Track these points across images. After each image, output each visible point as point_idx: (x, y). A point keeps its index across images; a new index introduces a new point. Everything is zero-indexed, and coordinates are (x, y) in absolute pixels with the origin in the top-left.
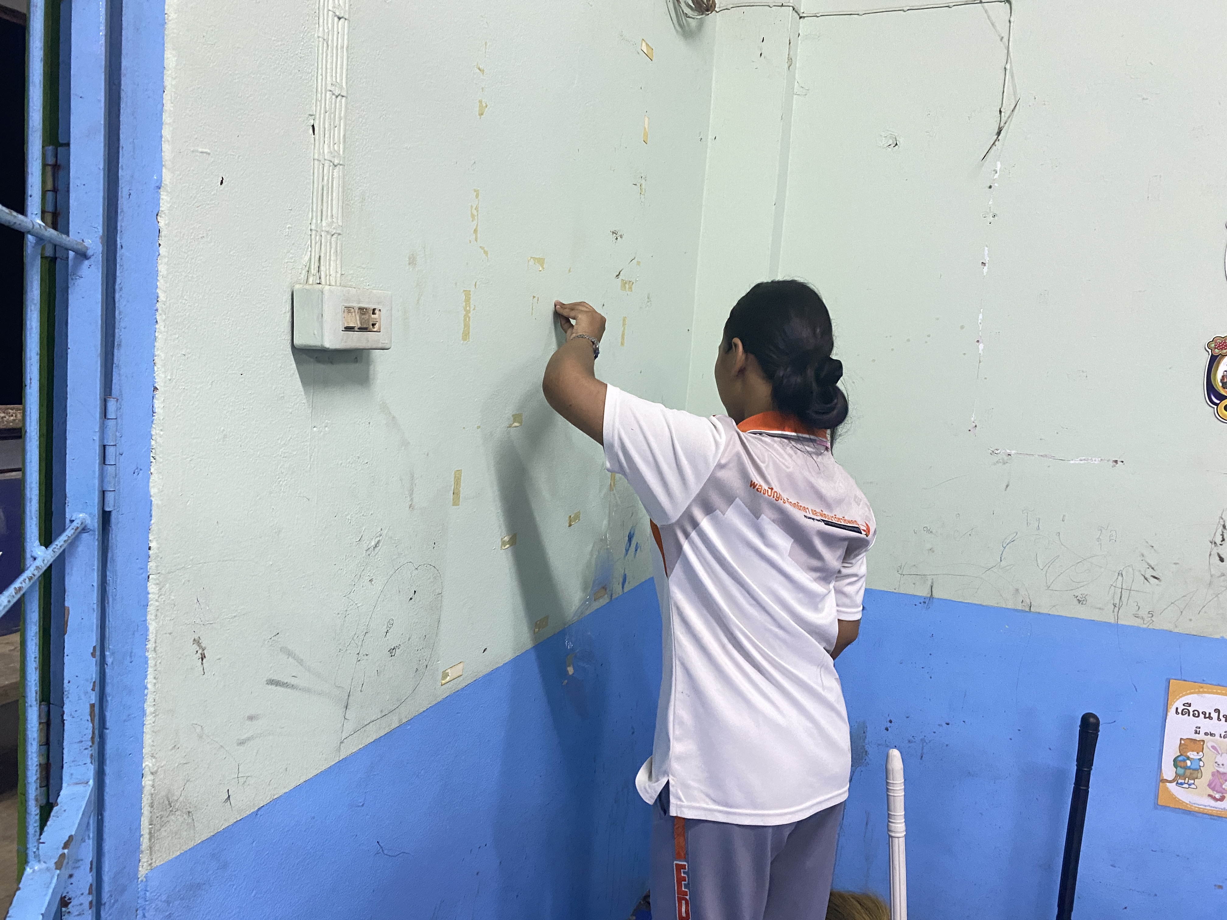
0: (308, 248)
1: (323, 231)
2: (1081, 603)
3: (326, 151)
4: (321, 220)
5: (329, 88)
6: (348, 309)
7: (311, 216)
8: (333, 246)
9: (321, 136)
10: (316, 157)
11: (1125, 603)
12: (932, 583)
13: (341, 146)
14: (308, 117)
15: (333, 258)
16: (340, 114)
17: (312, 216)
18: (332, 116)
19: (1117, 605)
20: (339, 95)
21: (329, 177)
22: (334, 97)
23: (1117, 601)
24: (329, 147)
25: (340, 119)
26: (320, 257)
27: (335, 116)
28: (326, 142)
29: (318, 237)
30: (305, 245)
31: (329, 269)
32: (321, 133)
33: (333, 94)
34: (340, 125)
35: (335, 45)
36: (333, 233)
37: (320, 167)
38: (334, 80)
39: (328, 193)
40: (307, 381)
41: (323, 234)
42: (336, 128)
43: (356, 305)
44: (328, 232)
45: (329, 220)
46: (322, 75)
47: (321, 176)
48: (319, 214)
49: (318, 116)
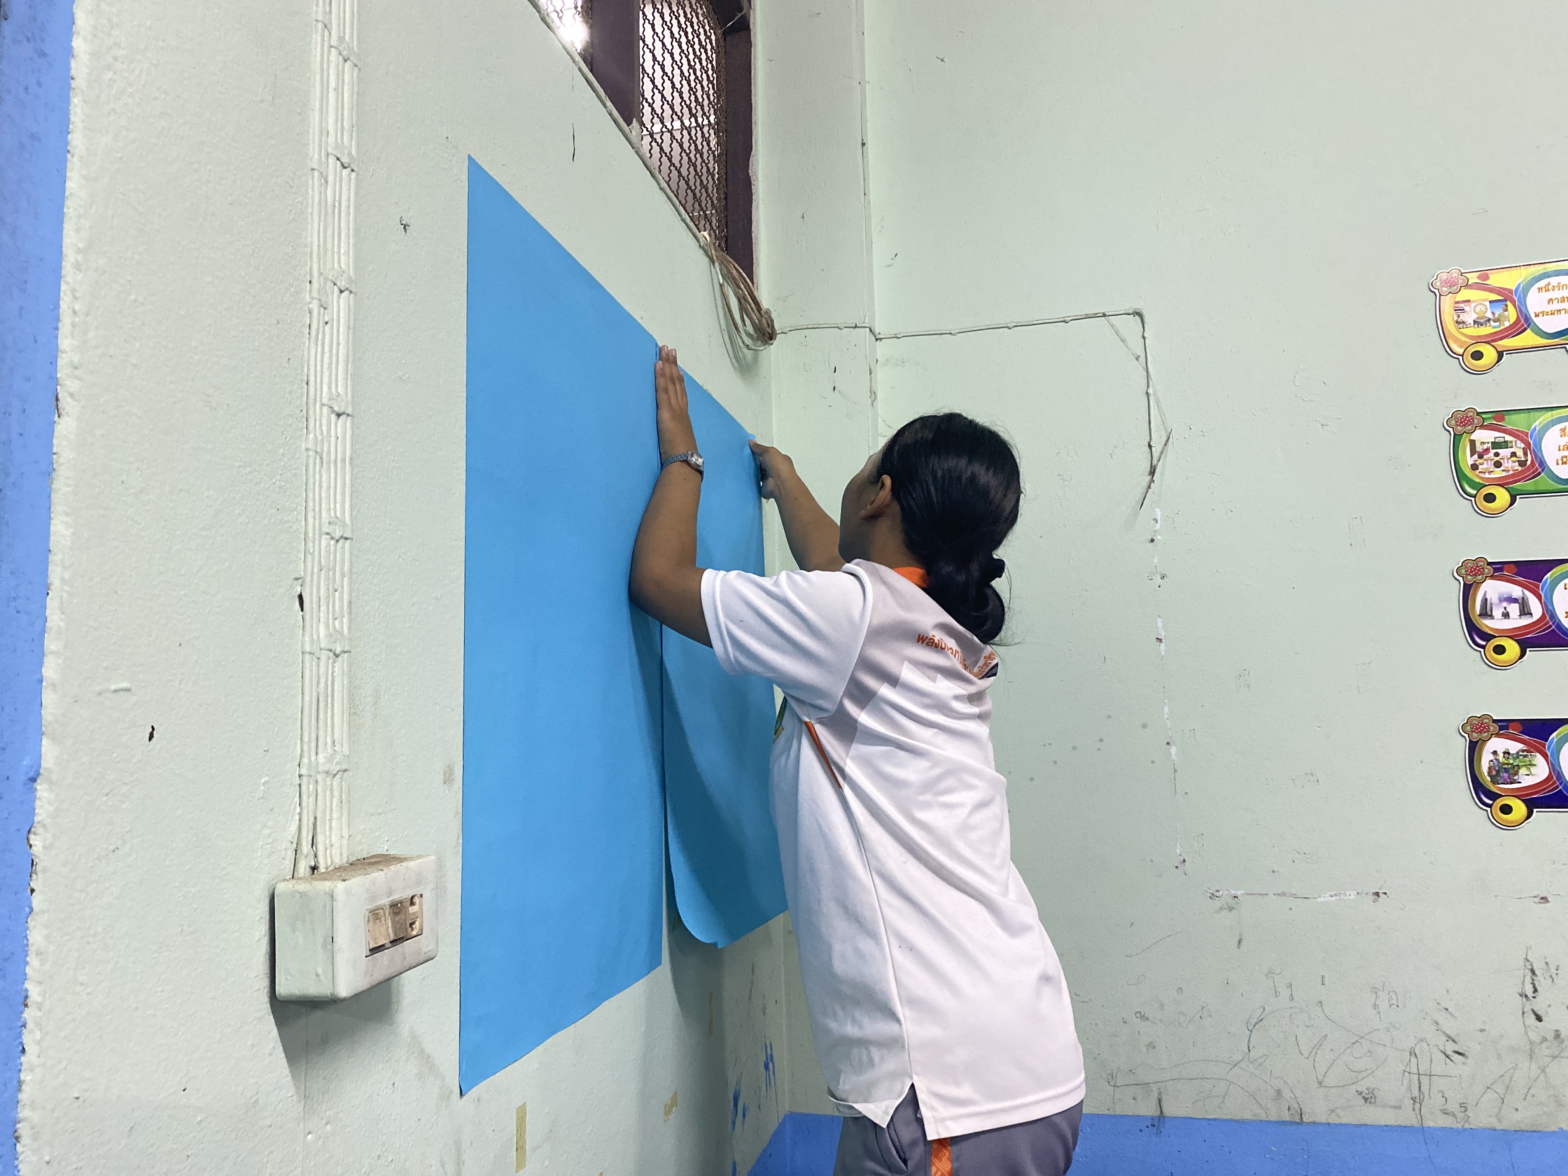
0: (295, 809)
1: (318, 772)
2: (1369, 1101)
3: (322, 635)
4: (317, 753)
5: (325, 530)
6: (375, 914)
7: (299, 751)
8: (336, 793)
9: (314, 611)
10: (307, 648)
11: (1427, 1096)
12: (1160, 1094)
13: (345, 620)
14: (292, 584)
15: (335, 816)
16: (342, 568)
17: (302, 751)
18: (331, 573)
19: (1417, 1100)
20: (342, 537)
21: (327, 678)
22: (333, 542)
23: (1416, 1093)
24: (327, 626)
25: (343, 575)
26: (315, 818)
27: (334, 574)
28: (322, 620)
29: (311, 787)
30: (290, 805)
31: (330, 835)
32: (314, 606)
33: (332, 538)
34: (343, 587)
35: (333, 457)
36: (335, 772)
37: (314, 663)
38: (332, 512)
39: (326, 705)
41: (320, 778)
42: (337, 594)
43: (385, 901)
44: (327, 773)
45: (330, 750)
46: (314, 510)
47: (315, 679)
48: (313, 745)
49: (308, 579)
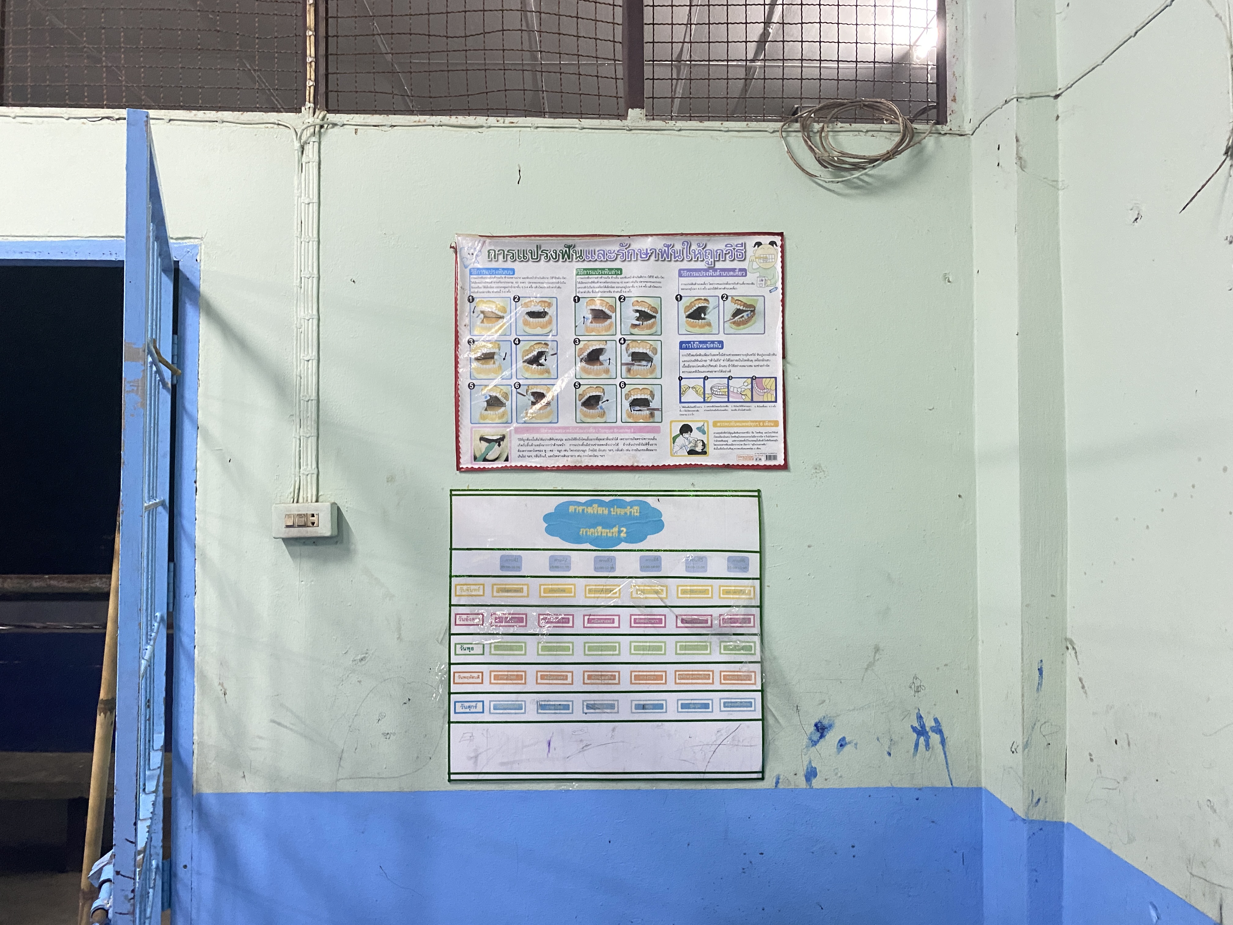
4: (299, 468)
5: (302, 399)
6: (288, 516)
8: (309, 480)
10: (294, 436)
15: (309, 487)
16: (311, 409)
20: (309, 400)
22: (305, 402)
24: (304, 429)
25: (311, 412)
26: (299, 488)
27: (307, 412)
29: (297, 478)
31: (307, 493)
34: (311, 416)
36: (307, 474)
37: (297, 440)
38: (306, 393)
39: (304, 453)
40: (293, 555)
42: (309, 418)
43: (297, 513)
44: (303, 474)
45: (305, 467)
47: (298, 445)
48: (297, 465)
